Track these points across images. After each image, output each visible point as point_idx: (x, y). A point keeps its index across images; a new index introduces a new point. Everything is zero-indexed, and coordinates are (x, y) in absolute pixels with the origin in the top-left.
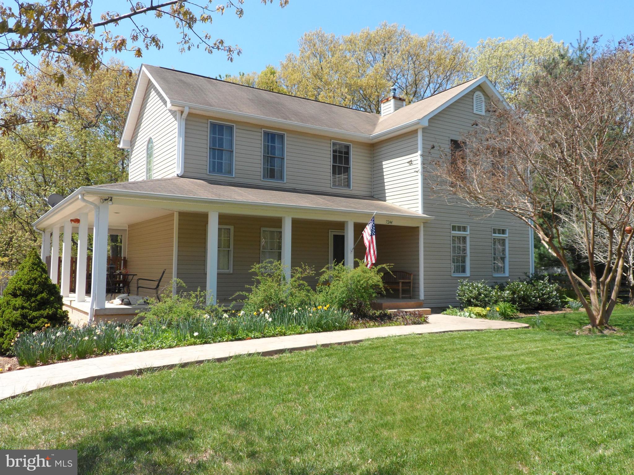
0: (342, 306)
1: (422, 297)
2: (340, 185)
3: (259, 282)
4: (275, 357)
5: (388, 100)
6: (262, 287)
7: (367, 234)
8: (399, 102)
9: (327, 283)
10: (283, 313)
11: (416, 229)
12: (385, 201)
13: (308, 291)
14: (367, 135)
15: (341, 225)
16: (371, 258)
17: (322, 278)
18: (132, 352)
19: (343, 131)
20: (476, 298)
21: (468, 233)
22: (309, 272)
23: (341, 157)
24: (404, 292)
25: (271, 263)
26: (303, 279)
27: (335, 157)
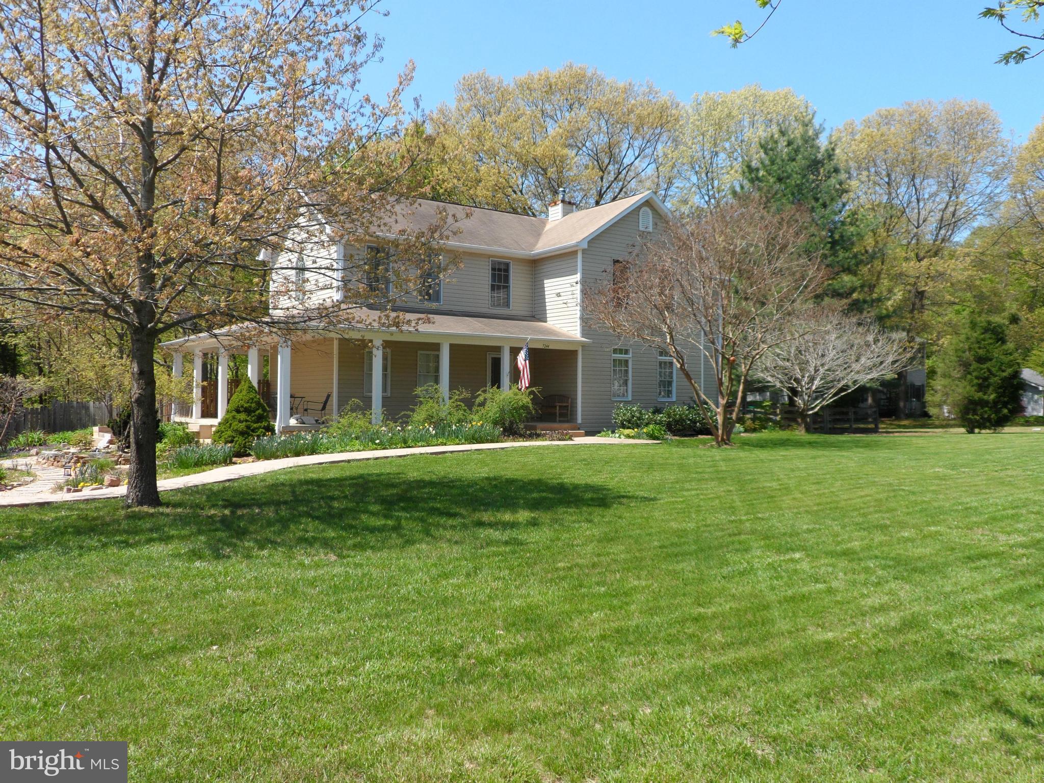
0: (495, 423)
1: (579, 421)
2: (499, 305)
3: (421, 403)
4: (440, 456)
5: (555, 204)
6: (424, 407)
7: (521, 358)
8: (569, 207)
9: (482, 404)
10: (444, 429)
11: (574, 353)
12: (546, 322)
13: (465, 411)
14: (527, 252)
15: (498, 349)
16: (525, 382)
17: (478, 401)
18: (332, 453)
19: (502, 249)
20: (629, 421)
21: (630, 356)
22: (466, 394)
23: (500, 275)
24: (561, 415)
25: (432, 386)
26: (461, 400)
27: (493, 276)
